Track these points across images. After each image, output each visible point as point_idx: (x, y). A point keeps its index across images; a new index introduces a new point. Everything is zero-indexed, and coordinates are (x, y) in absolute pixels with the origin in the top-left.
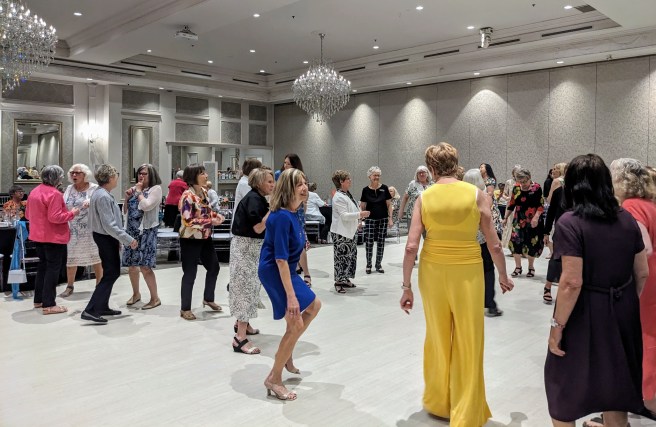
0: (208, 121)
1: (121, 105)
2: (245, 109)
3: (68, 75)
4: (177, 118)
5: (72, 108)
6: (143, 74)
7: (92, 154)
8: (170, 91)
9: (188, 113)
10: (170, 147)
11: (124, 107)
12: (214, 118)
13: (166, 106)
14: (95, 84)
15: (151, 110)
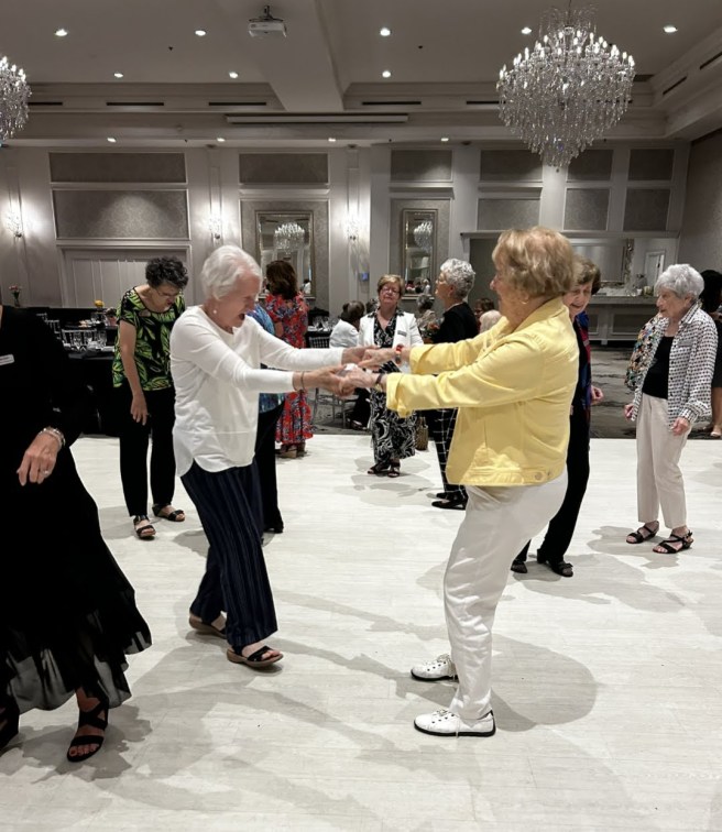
0: (539, 190)
1: (388, 176)
2: (621, 161)
3: (296, 137)
4: (481, 189)
5: (326, 188)
6: (405, 118)
7: (353, 257)
8: (467, 143)
9: (501, 179)
10: (467, 241)
11: (393, 179)
12: (552, 184)
13: (462, 170)
14: (352, 147)
15: (438, 180)
